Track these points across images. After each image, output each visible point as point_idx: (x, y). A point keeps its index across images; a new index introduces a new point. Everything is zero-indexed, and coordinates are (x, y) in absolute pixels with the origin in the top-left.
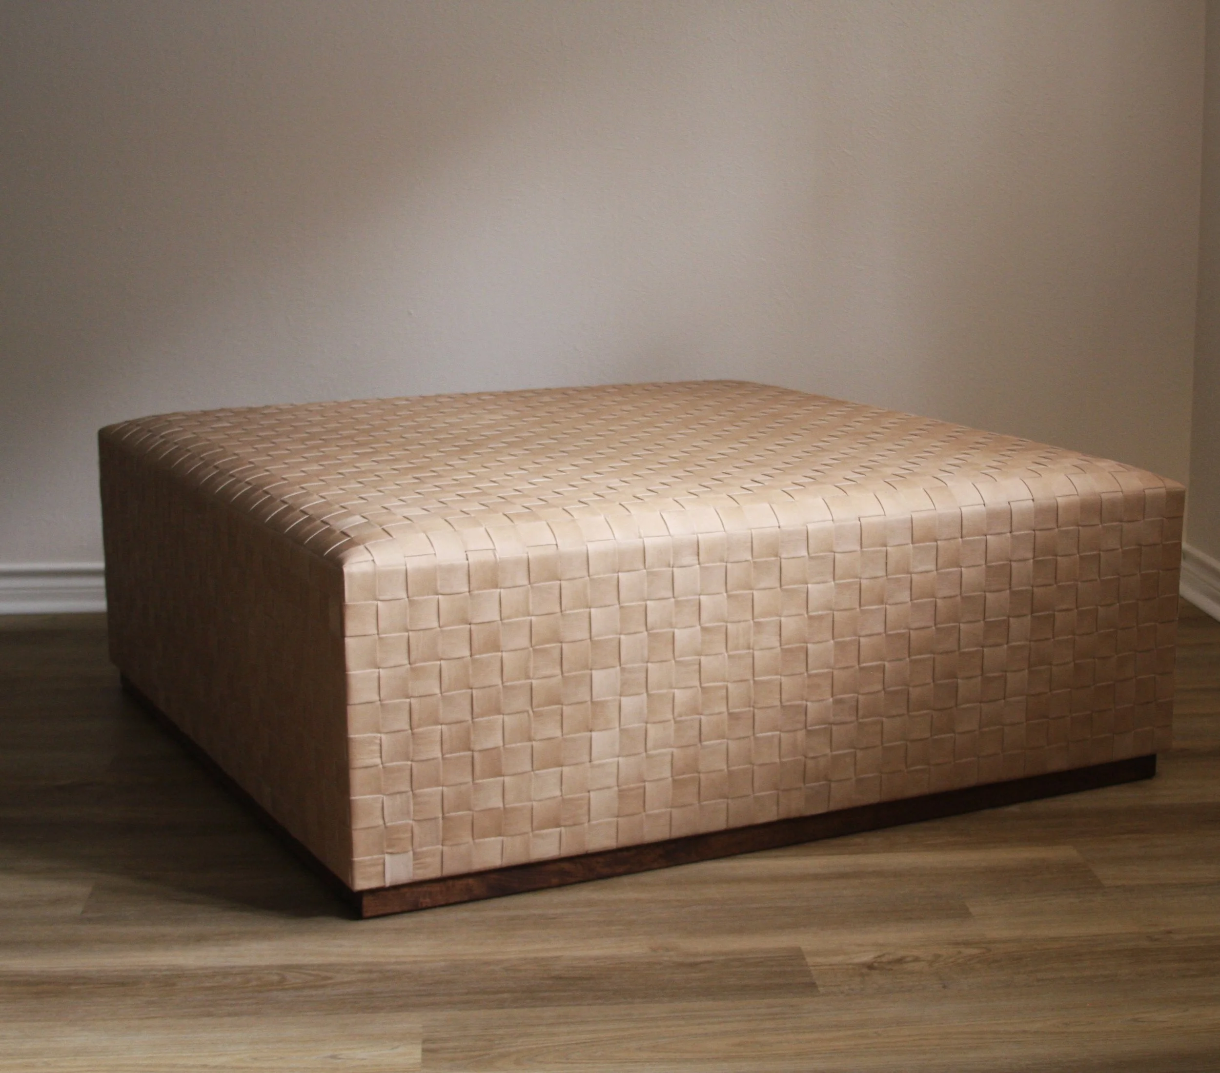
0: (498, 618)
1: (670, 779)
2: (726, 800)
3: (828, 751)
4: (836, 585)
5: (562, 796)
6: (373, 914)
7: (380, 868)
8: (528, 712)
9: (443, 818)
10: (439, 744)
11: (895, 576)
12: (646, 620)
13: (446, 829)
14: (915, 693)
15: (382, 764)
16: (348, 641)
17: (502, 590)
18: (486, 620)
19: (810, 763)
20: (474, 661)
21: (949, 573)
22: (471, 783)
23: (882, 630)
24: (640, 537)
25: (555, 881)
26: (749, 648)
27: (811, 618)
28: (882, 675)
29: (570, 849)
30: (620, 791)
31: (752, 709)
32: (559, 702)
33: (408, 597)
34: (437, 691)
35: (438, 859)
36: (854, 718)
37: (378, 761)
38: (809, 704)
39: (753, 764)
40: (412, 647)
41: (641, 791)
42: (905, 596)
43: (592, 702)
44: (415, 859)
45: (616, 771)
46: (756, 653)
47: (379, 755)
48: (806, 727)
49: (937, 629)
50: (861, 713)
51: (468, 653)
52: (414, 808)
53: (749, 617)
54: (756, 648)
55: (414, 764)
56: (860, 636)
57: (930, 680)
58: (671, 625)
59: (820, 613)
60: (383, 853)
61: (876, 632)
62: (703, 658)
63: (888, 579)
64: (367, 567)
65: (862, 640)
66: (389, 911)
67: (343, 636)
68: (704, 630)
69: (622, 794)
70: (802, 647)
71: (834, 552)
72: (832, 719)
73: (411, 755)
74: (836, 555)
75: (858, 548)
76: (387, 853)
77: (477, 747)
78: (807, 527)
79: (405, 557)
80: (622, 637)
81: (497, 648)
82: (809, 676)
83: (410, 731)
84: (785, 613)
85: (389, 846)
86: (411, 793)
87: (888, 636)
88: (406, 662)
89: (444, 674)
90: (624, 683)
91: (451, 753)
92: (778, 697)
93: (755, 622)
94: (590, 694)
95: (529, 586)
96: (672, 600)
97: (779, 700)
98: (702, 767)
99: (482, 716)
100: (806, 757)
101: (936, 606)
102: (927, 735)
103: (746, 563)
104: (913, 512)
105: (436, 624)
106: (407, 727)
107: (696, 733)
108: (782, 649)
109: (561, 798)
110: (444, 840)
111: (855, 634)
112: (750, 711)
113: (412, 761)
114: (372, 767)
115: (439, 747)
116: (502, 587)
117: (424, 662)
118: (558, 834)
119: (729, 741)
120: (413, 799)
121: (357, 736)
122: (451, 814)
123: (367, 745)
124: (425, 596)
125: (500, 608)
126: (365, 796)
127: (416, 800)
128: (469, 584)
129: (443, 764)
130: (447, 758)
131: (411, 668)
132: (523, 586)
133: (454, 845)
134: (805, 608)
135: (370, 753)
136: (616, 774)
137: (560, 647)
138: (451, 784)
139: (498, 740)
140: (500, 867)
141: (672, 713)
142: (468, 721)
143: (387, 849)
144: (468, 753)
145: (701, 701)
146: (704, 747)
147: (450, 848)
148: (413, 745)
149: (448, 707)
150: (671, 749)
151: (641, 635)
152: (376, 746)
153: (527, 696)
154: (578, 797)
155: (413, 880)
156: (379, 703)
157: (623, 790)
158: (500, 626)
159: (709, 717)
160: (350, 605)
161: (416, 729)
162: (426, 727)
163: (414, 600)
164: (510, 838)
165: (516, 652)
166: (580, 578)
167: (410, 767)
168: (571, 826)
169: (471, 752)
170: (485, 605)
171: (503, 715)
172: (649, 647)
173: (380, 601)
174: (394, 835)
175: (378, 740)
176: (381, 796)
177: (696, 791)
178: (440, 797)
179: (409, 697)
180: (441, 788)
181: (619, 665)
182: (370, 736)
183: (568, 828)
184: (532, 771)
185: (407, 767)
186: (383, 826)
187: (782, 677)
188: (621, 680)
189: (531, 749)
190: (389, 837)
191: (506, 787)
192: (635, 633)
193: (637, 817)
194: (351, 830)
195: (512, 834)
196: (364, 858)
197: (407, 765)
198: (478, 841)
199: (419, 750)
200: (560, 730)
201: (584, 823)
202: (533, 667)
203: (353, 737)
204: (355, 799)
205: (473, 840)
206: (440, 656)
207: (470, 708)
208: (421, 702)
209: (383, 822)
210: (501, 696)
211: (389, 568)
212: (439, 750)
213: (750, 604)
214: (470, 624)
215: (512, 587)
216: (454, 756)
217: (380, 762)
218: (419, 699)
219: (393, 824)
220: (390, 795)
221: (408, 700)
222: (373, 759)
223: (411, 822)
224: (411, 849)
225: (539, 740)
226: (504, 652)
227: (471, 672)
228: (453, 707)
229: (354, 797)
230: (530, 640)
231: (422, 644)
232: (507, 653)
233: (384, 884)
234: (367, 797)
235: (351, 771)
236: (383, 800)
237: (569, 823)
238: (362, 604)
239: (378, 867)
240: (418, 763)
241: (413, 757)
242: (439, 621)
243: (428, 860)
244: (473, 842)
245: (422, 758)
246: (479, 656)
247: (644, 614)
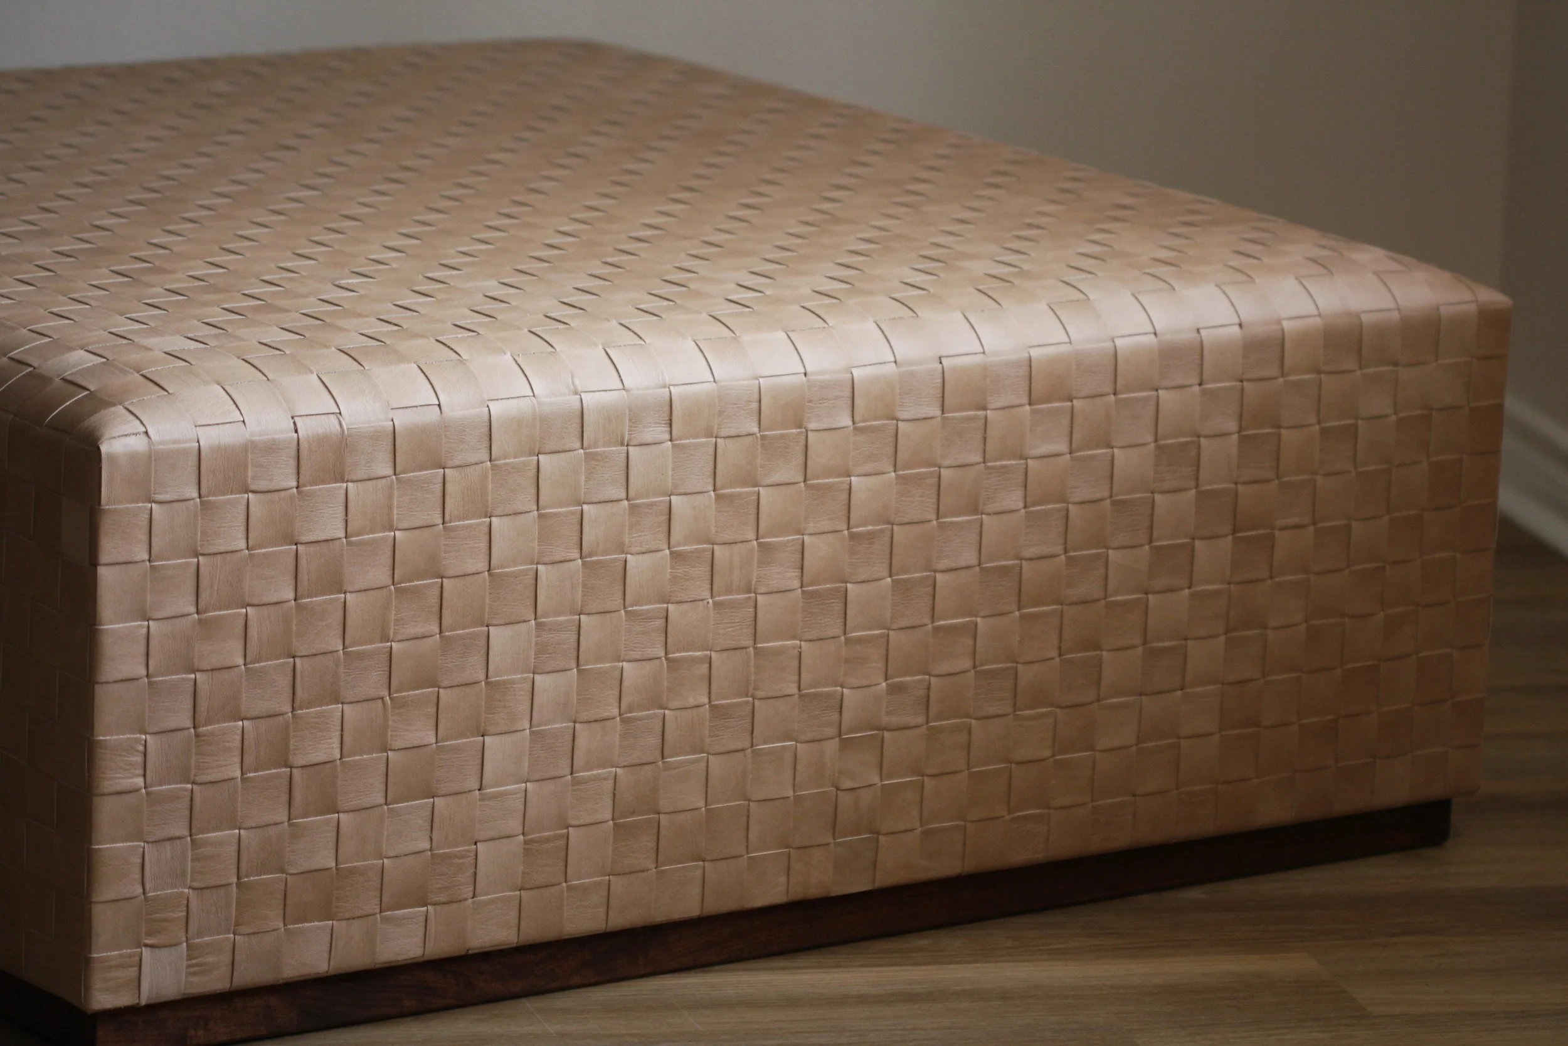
0: (343, 535)
1: (611, 823)
2: (701, 863)
3: (876, 779)
4: (898, 477)
5: (431, 850)
7: (133, 971)
8: (382, 698)
9: (239, 885)
10: (237, 753)
11: (998, 463)
12: (581, 538)
13: (241, 905)
14: (1027, 674)
15: (145, 787)
16: (104, 572)
17: (350, 485)
18: (322, 536)
19: (845, 799)
20: (300, 608)
21: (1092, 457)
22: (286, 824)
23: (974, 561)
24: (576, 393)
26: (749, 592)
27: (853, 537)
28: (970, 642)
29: (441, 946)
30: (526, 842)
31: (750, 699)
32: (433, 683)
33: (200, 497)
34: (241, 661)
35: (227, 957)
36: (921, 719)
37: (140, 781)
38: (846, 691)
39: (749, 800)
40: (204, 583)
41: (562, 842)
42: (1014, 500)
43: (487, 683)
44: (189, 958)
45: (521, 807)
46: (761, 599)
47: (141, 772)
48: (839, 733)
49: (1068, 559)
50: (933, 710)
51: (291, 595)
52: (192, 867)
53: (751, 535)
54: (760, 590)
55: (195, 787)
56: (935, 571)
57: (1054, 653)
59: (870, 528)
60: (139, 945)
61: (963, 563)
62: (671, 607)
63: (987, 468)
64: (137, 444)
65: (939, 576)
67: (94, 563)
68: (677, 557)
69: (530, 850)
70: (838, 590)
71: (898, 420)
72: (885, 720)
73: (193, 772)
74: (900, 423)
75: (939, 413)
76: (146, 945)
77: (299, 760)
78: (852, 373)
79: (196, 426)
80: (540, 567)
81: (339, 587)
82: (848, 641)
83: (192, 731)
84: (811, 527)
85: (149, 934)
86: (189, 839)
87: (983, 570)
88: (193, 609)
89: (253, 632)
90: (541, 649)
91: (257, 769)
92: (795, 678)
93: (760, 545)
94: (484, 668)
95: (394, 477)
96: (626, 502)
97: (796, 685)
98: (664, 804)
99: (310, 705)
100: (838, 789)
101: (1067, 517)
102: (1046, 753)
103: (750, 438)
104: (1030, 347)
105: (242, 544)
106: (188, 723)
107: (657, 741)
108: (803, 592)
109: (430, 853)
110: (237, 924)
111: (928, 567)
112: (747, 703)
113: (194, 783)
114: (130, 792)
115: (237, 759)
116: (350, 478)
117: (221, 609)
118: (423, 919)
119: (711, 757)
120: (192, 850)
121: (108, 738)
122: (252, 878)
123: (124, 753)
124: (228, 495)
125: (346, 515)
126: (116, 843)
127: (196, 851)
128: (298, 473)
129: (242, 788)
130: (250, 778)
131: (200, 620)
132: (385, 477)
133: (253, 933)
134: (845, 518)
135: (128, 767)
136: (522, 813)
137: (439, 585)
138: (254, 825)
139: (333, 748)
140: (325, 975)
141: (618, 705)
142: (287, 713)
143: (147, 937)
144: (284, 769)
145: (666, 684)
146: (668, 767)
147: (246, 939)
148: (196, 754)
149: (256, 688)
150: (614, 769)
151: (571, 565)
152: (138, 756)
153: (383, 671)
154: (459, 851)
155: (184, 994)
156: (146, 680)
157: (532, 841)
158: (345, 547)
159: (679, 713)
160: (109, 509)
161: (203, 727)
162: (218, 723)
163: (209, 502)
164: (344, 923)
165: (368, 593)
166: (476, 464)
167: (190, 794)
168: (444, 903)
169: (289, 769)
170: (322, 510)
171: (343, 703)
172: (584, 587)
173: (156, 502)
174: (158, 913)
175: (142, 744)
176: (142, 844)
177: (652, 845)
178: (236, 847)
179: (194, 671)
180: (237, 831)
181: (533, 617)
182: (129, 738)
183: (439, 908)
184: (386, 804)
185: (186, 793)
186: (143, 896)
187: (803, 643)
188: (536, 644)
189: (385, 765)
190: (149, 917)
191: (342, 832)
192: (562, 562)
193: (553, 890)
194: (91, 902)
195: (347, 915)
196: (109, 954)
197: (185, 790)
198: (292, 926)
199: (206, 764)
200: (434, 732)
201: (466, 900)
202: (395, 620)
203: (101, 740)
204: (100, 850)
205: (285, 925)
206: (247, 600)
207: (291, 691)
208: (212, 678)
209: (141, 890)
210: (342, 670)
211: (172, 446)
212: (238, 765)
213: (753, 511)
214: (296, 544)
215: (365, 480)
216: (261, 776)
217: (143, 785)
218: (210, 673)
219: (159, 893)
220: (156, 842)
221: (193, 676)
222: (132, 778)
223: (187, 890)
224: (184, 939)
225: (398, 749)
226: (348, 594)
227: (294, 628)
228: (263, 688)
229: (98, 845)
230: (392, 572)
231: (219, 578)
232: (354, 595)
233: (137, 1001)
234: (118, 845)
235: (96, 799)
236: (144, 852)
237: (442, 898)
238: (127, 508)
239: (130, 969)
240: (203, 786)
241: (195, 776)
242: (247, 538)
243: (210, 959)
244: (285, 929)
245: (209, 778)
246: (309, 600)
247: (578, 527)
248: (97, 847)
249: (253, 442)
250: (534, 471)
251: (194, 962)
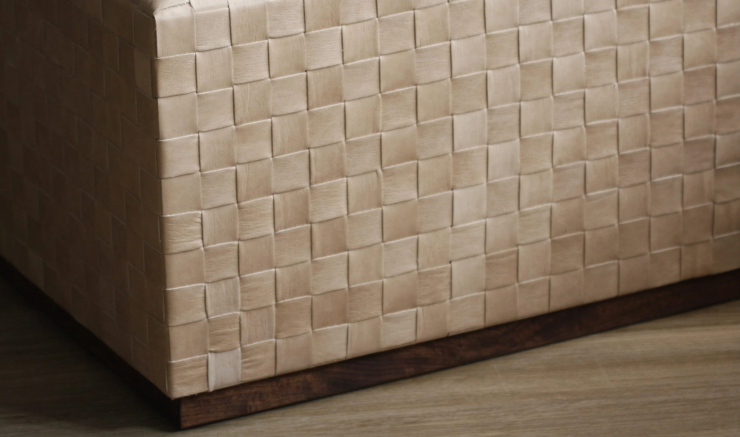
0: (340, 62)
1: (549, 240)
2: (616, 261)
5: (418, 269)
6: (194, 423)
7: (203, 370)
8: (376, 171)
9: (277, 305)
10: (270, 218)
13: (279, 318)
15: (203, 246)
16: (161, 102)
17: (344, 27)
18: (326, 65)
19: (720, 210)
20: (311, 115)
22: (310, 262)
25: (409, 370)
26: (644, 74)
27: (720, 32)
29: (428, 333)
30: (487, 259)
31: (648, 148)
32: (413, 157)
33: (232, 45)
34: (269, 155)
35: (271, 354)
37: (199, 243)
38: (718, 137)
39: (650, 216)
40: (238, 104)
41: (514, 256)
43: (453, 154)
44: (243, 357)
45: (483, 235)
46: (653, 80)
47: (200, 236)
48: (714, 166)
51: (304, 107)
52: (242, 296)
53: (644, 37)
54: (654, 73)
55: (241, 243)
58: (549, 54)
59: (732, 25)
60: (206, 352)
62: (587, 91)
64: (182, 12)
66: (212, 419)
67: (155, 97)
68: (589, 56)
69: (490, 263)
70: (709, 69)
73: (238, 233)
76: (211, 352)
77: (317, 218)
80: (490, 72)
82: (719, 103)
83: (236, 205)
85: (212, 344)
86: (238, 278)
88: (232, 122)
89: (276, 134)
90: (492, 128)
91: (285, 228)
92: (680, 131)
93: (651, 43)
94: (451, 146)
96: (551, 22)
98: (588, 224)
99: (323, 179)
100: (714, 203)
105: (265, 74)
106: (234, 200)
107: (580, 182)
108: (685, 73)
109: (416, 272)
110: (277, 331)
112: (645, 151)
113: (239, 240)
114: (192, 250)
115: (271, 221)
116: (344, 22)
117: (252, 121)
118: (414, 315)
119: (620, 190)
120: (241, 285)
121: (173, 215)
122: (286, 300)
123: (186, 225)
124: (253, 42)
125: (343, 48)
126: (184, 285)
127: (244, 286)
128: (305, 22)
129: (275, 241)
130: (280, 233)
131: (237, 130)
132: (370, 20)
133: (289, 337)
134: (714, 20)
135: (190, 234)
136: (483, 239)
137: (415, 90)
138: (286, 264)
139: (341, 208)
140: (344, 359)
141: (551, 160)
142: (306, 187)
143: (211, 346)
144: (306, 225)
145: (585, 143)
146: (589, 199)
147: (285, 341)
148: (240, 220)
149: (282, 172)
150: (550, 204)
151: (512, 69)
152: (197, 226)
153: (376, 152)
154: (438, 269)
155: (241, 381)
156: (199, 173)
157: (492, 257)
158: (343, 70)
159: (596, 162)
160: (163, 59)
161: (244, 201)
162: (255, 198)
163: (239, 48)
164: (356, 325)
165: (362, 100)
166: (438, 5)
167: (237, 248)
168: (428, 305)
169: (309, 225)
170: (324, 46)
171: (347, 177)
172: (522, 82)
173: (199, 51)
174: (218, 330)
175: (199, 217)
176: (204, 284)
177: (580, 252)
178: (273, 281)
179: (234, 164)
180: (274, 270)
181: (485, 106)
182: (188, 215)
183: (425, 308)
184: (383, 241)
185: (233, 248)
186: (206, 319)
187: (686, 108)
188: (489, 124)
189: (381, 216)
190: (212, 333)
191: (351, 265)
192: (504, 67)
193: (509, 289)
194: (168, 327)
195: (359, 318)
196: (184, 360)
197: (234, 245)
198: (318, 330)
199: (248, 227)
200: (416, 190)
201: (444, 301)
202: (382, 117)
203: (168, 217)
204: (172, 291)
205: (313, 329)
206: (271, 112)
207: (308, 171)
208: (249, 169)
209: (205, 316)
210: (345, 154)
211: (209, 11)
212: (272, 225)
213: (645, 20)
214: (306, 71)
215: (356, 23)
216: (289, 231)
217: (201, 244)
218: (247, 165)
219: (218, 316)
220: (214, 282)
221: (234, 168)
222: (193, 241)
223: (239, 313)
224: (239, 345)
225: (390, 205)
226: (347, 102)
227: (308, 129)
228: (286, 172)
229: (171, 288)
230: (378, 84)
231: (250, 100)
232: (351, 103)
233: (207, 389)
234: (186, 287)
235: (167, 257)
236: (205, 290)
237: (427, 301)
238: (177, 57)
239: (199, 369)
240: (246, 241)
241: (239, 235)
242: (269, 70)
243: (259, 357)
244: (313, 332)
245: (251, 236)
246: (318, 109)
247: (516, 42)
248: (170, 289)
249: (269, 4)
250: (482, 6)
251: (247, 360)
